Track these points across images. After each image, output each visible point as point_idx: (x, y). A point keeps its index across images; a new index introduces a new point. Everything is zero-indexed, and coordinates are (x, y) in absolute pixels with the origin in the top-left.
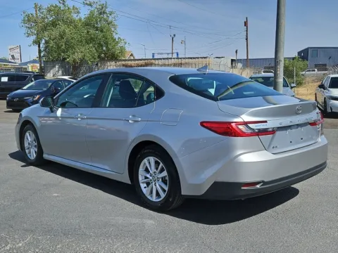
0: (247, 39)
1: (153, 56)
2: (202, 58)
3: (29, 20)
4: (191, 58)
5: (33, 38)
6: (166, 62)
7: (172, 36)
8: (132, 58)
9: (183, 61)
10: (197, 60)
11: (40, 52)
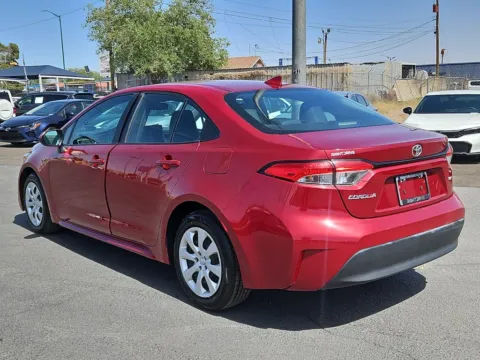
0: (436, 33)
1: (281, 63)
2: (337, 64)
7: (326, 31)
8: (259, 66)
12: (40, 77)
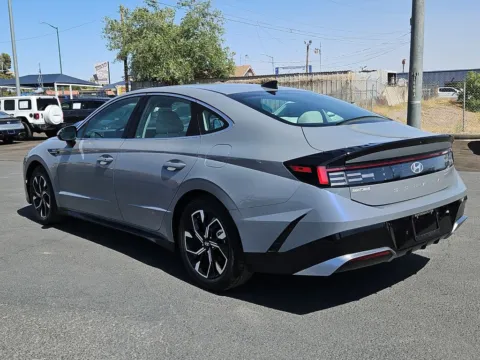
1: (277, 71)
2: (341, 72)
3: (112, 29)
4: (326, 73)
5: (117, 52)
6: (291, 79)
7: (307, 43)
8: (250, 75)
9: (314, 78)
10: (333, 75)
11: (126, 69)
12: (56, 85)
